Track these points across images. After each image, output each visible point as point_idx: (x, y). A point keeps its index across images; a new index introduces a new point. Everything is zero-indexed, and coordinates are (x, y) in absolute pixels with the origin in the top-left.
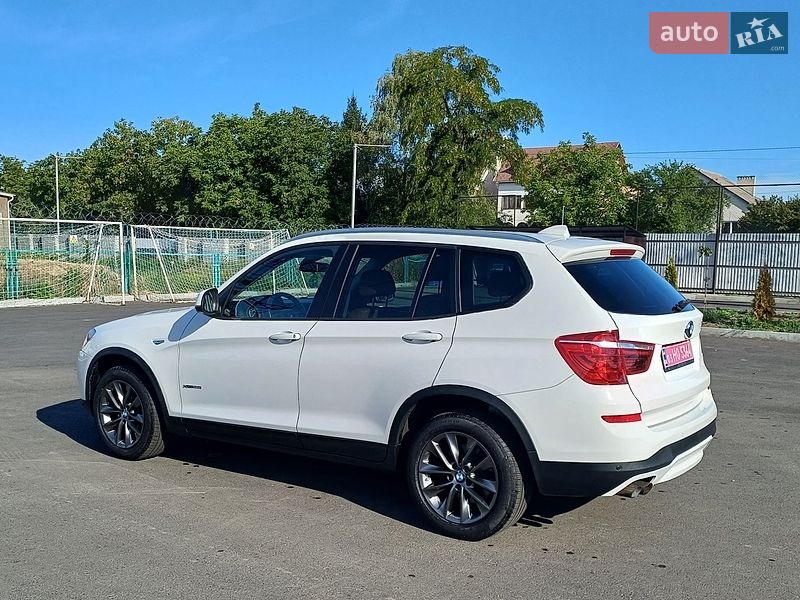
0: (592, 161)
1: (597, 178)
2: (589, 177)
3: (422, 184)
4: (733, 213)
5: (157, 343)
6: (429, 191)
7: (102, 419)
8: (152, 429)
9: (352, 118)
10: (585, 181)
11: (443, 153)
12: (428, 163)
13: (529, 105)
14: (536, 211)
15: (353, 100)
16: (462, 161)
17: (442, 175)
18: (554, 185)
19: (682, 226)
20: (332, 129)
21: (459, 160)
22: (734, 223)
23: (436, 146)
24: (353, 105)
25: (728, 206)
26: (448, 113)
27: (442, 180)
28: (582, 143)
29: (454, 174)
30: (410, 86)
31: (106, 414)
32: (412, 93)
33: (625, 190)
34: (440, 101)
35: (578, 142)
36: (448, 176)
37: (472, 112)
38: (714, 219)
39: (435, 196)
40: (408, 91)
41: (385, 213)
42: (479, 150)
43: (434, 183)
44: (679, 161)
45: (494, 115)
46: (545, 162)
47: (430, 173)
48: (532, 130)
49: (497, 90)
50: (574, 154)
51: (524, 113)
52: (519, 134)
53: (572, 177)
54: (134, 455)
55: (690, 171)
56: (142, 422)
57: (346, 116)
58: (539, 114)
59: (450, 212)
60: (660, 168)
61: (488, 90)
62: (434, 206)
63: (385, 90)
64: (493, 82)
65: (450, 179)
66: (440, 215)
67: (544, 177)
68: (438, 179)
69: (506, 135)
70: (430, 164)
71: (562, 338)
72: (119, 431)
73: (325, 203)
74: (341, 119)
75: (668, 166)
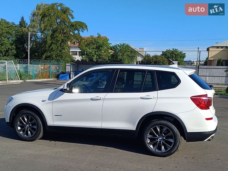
0: (101, 42)
1: (102, 47)
2: (99, 46)
3: (49, 47)
4: (139, 59)
5: (43, 101)
6: (52, 49)
7: (17, 128)
8: (41, 130)
9: (22, 23)
10: (98, 48)
11: (57, 37)
12: (51, 40)
13: (83, 23)
14: (84, 56)
15: (23, 17)
16: (62, 40)
17: (56, 44)
18: (89, 48)
19: (126, 62)
20: (16, 27)
21: (62, 39)
22: (139, 61)
23: (54, 34)
24: (23, 19)
25: (138, 56)
26: (57, 24)
27: (56, 46)
28: (97, 36)
29: (60, 44)
30: (45, 14)
31: (19, 126)
32: (45, 17)
33: (110, 51)
34: (55, 20)
35: (96, 36)
36: (58, 44)
37: (65, 24)
38: (135, 60)
39: (54, 51)
40: (44, 16)
41: (36, 56)
42: (68, 37)
43: (54, 46)
44: (125, 43)
45: (72, 26)
46: (86, 41)
47: (52, 43)
48: (84, 31)
49: (73, 18)
50: (95, 39)
51: (82, 26)
52: (80, 32)
53: (95, 46)
54: (32, 139)
55: (128, 46)
56: (36, 128)
57: (20, 22)
58: (86, 26)
59: (60, 56)
60: (120, 45)
61: (70, 18)
62: (54, 54)
63: (34, 15)
64: (71, 15)
65: (59, 45)
66: (56, 57)
67: (86, 46)
68: (55, 45)
69: (76, 32)
70: (52, 40)
71: (192, 97)
72: (25, 132)
73: (14, 52)
74: (19, 24)
75: (122, 44)
